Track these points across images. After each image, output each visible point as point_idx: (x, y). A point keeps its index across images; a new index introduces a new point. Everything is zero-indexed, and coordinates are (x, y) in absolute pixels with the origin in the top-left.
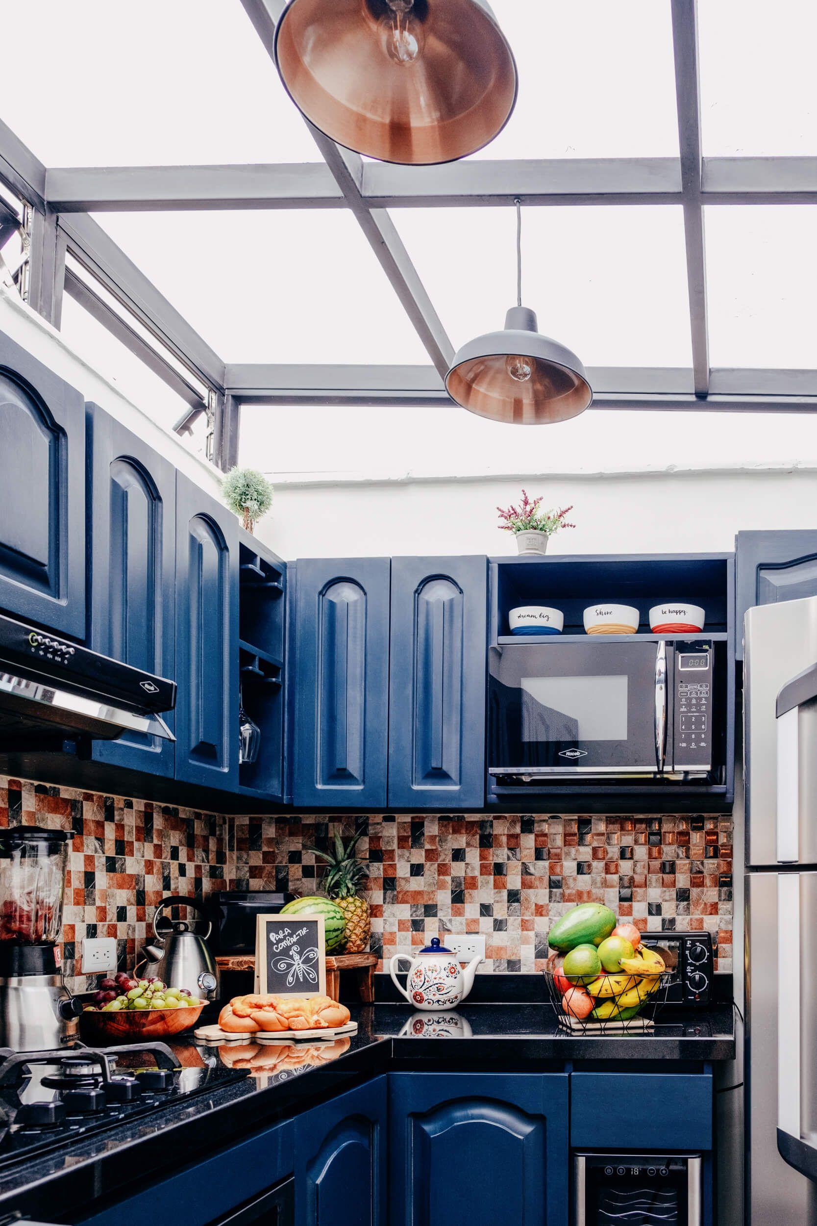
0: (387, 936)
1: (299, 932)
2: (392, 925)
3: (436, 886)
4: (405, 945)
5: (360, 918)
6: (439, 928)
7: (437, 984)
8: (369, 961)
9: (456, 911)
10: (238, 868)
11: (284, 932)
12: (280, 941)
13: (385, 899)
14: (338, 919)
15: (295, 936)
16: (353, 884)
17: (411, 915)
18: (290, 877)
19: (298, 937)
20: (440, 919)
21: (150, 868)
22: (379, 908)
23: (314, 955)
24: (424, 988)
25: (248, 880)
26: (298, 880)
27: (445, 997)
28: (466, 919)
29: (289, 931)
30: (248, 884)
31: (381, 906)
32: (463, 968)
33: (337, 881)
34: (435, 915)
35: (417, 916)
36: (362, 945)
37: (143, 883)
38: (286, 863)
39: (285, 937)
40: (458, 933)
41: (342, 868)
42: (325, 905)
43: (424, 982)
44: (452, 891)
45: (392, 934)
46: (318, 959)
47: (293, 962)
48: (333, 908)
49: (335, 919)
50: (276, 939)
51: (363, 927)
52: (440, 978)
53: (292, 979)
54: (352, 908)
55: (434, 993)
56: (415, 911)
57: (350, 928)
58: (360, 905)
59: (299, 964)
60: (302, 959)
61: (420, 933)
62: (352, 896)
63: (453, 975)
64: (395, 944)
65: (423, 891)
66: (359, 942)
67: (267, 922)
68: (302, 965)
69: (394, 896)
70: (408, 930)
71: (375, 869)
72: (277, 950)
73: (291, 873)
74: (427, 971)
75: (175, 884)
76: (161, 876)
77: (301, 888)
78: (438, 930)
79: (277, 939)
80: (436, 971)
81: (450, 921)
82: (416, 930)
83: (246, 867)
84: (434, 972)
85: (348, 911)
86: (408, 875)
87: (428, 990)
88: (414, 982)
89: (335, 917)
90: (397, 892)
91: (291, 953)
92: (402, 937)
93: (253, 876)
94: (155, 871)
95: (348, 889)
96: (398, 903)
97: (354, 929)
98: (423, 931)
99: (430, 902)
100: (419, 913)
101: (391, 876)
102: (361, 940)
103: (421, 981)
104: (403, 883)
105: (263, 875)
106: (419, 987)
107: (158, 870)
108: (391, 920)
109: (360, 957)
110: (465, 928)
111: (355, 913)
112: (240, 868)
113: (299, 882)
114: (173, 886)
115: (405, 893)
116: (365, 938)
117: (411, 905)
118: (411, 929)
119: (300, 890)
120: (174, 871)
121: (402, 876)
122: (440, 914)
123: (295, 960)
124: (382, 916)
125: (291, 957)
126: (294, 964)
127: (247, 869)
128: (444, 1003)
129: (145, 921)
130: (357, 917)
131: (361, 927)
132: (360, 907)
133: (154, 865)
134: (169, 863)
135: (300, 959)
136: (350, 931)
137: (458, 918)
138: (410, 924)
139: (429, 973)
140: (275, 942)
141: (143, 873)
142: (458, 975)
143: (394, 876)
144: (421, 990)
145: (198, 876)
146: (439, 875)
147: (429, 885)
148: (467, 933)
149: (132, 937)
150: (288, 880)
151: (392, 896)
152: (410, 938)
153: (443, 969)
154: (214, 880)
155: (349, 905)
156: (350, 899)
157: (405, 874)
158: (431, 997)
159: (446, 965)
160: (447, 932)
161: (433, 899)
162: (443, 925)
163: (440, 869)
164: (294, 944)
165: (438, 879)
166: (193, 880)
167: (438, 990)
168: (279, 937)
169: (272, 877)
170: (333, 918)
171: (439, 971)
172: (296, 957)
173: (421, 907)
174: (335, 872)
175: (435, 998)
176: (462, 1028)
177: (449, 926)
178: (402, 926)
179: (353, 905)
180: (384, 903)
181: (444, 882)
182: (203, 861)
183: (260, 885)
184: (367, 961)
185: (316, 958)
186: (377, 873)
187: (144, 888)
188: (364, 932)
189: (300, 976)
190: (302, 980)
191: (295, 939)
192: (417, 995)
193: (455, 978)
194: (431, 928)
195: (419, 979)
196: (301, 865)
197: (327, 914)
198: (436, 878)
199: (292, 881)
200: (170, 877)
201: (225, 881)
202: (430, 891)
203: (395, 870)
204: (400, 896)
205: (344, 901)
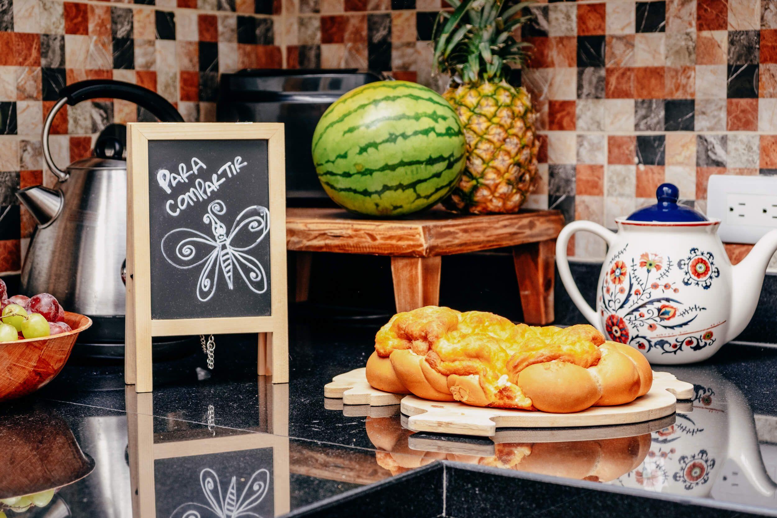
0: (584, 175)
1: (226, 166)
2: (594, 148)
3: (693, 57)
4: (621, 195)
5: (506, 131)
6: (698, 158)
7: (659, 301)
8: (536, 231)
9: (736, 117)
10: (302, 23)
11: (189, 168)
12: (181, 188)
13: (580, 87)
14: (439, 135)
15: (215, 177)
16: (493, 52)
17: (637, 126)
18: (395, 41)
19: (223, 180)
20: (700, 137)
21: (80, 19)
22: (569, 109)
23: (260, 223)
24: (627, 308)
25: (319, 48)
26: (409, 45)
27: (679, 334)
28: (762, 138)
29: (201, 164)
30: (318, 56)
31: (572, 104)
32: (736, 260)
33: (459, 44)
34: (689, 126)
35: (649, 128)
36: (512, 195)
37: (58, 51)
38: (387, 9)
39: (192, 178)
40: (741, 172)
41: (473, 14)
42: (412, 102)
43: (629, 295)
44: (729, 67)
45: (596, 169)
46: (269, 233)
47: (213, 243)
48: (430, 108)
49: (432, 135)
50: (170, 185)
51: (514, 151)
52: (666, 286)
53: (207, 282)
54: (489, 109)
55: (651, 322)
56: (645, 117)
57: (484, 155)
58: (508, 101)
59: (224, 247)
60: (232, 235)
61: (655, 168)
62: (490, 80)
63: (703, 279)
64: (601, 193)
65: (662, 68)
66: (503, 189)
67: (149, 141)
68: (230, 250)
69: (601, 79)
70: (629, 162)
71: (561, 16)
72: (175, 211)
73: (395, 31)
74: (638, 267)
75: (145, 54)
76: (107, 39)
77: (415, 62)
78: (694, 160)
79: (174, 183)
80: (658, 267)
81: (724, 140)
82: (647, 161)
83: (316, 19)
84: (653, 269)
85: (480, 115)
86: (631, 30)
87: (637, 314)
88: (608, 291)
89: (433, 129)
90: (608, 70)
91: (206, 220)
92: (614, 178)
93: (328, 39)
94: (91, 27)
95: (482, 62)
96: (608, 97)
97: (493, 158)
98: (662, 163)
99: (679, 96)
100: (652, 120)
101: (594, 33)
102: (509, 182)
103: (622, 291)
104: (618, 48)
105: (347, 35)
106: (618, 305)
107: (102, 24)
108: (594, 136)
109: (506, 223)
110: (757, 158)
111: (495, 120)
112: (306, 20)
113: (410, 51)
114: (139, 60)
115: (623, 74)
116: (521, 179)
117: (636, 103)
118: (636, 160)
119: (412, 68)
120: (144, 27)
121: (619, 33)
122: (700, 123)
123: (216, 235)
124: (573, 126)
125: (207, 230)
126: (215, 247)
127: (317, 23)
128: (677, 347)
129: (66, 132)
130: (499, 130)
131: (508, 153)
132: (508, 106)
133: (89, 15)
134: (130, 11)
135: (228, 234)
136: (484, 161)
137: (743, 135)
138: (633, 146)
139: (641, 272)
140: (169, 191)
141: (61, 31)
142: (715, 281)
143: (600, 33)
144: (621, 314)
145: (208, 38)
146: (700, 28)
147: (677, 52)
148: (762, 171)
149: (31, 167)
150: (389, 46)
151: (594, 80)
152: (634, 181)
153: (675, 263)
154: (248, 48)
155: (484, 102)
156: (487, 88)
157: (622, 29)
158: (644, 331)
159: (685, 254)
160: (714, 168)
161: (684, 86)
162: (707, 150)
163: (702, 12)
164: (214, 196)
165: (698, 37)
166: (194, 49)
167: (662, 313)
168: (179, 178)
169: (361, 39)
170: (426, 132)
171: (664, 266)
172: (219, 230)
173: (657, 107)
174: (455, 25)
175: (654, 336)
176: (723, 411)
177: (720, 154)
178: (616, 151)
179: (491, 102)
180: (579, 96)
181: (713, 44)
182: (220, 7)
183: (341, 58)
184: (528, 232)
185: (265, 233)
186: (564, 27)
187: (63, 62)
188: (518, 164)
189: (227, 276)
190: (231, 287)
191: (215, 185)
192: (613, 324)
193: (707, 287)
194: (680, 159)
195: (619, 286)
196: (414, 12)
197: (413, 121)
198: (694, 36)
199: (397, 48)
200: (132, 41)
201: (279, 50)
202: (678, 67)
203: (603, 17)
204: (613, 81)
205: (473, 92)
